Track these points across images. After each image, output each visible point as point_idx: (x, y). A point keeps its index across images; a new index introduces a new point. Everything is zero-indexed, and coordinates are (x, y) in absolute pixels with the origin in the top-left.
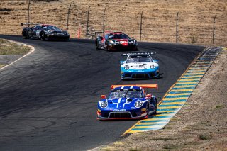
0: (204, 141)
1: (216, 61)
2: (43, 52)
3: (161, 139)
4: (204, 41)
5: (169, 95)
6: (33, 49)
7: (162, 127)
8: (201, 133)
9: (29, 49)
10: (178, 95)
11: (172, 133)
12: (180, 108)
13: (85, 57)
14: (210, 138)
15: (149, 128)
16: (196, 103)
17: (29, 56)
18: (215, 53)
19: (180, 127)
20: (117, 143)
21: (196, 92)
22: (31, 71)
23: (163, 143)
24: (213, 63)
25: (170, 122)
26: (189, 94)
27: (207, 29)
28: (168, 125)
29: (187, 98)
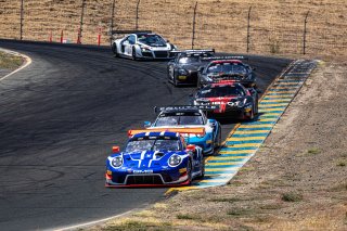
0: (290, 204)
1: (309, 82)
2: (44, 64)
3: (225, 200)
4: (289, 50)
5: (237, 132)
6: (29, 61)
7: (226, 181)
8: (285, 190)
9: (23, 61)
10: (250, 133)
11: (241, 190)
12: (253, 152)
13: (109, 74)
14: (301, 198)
16: (277, 145)
17: (23, 71)
18: (306, 69)
19: (254, 181)
20: (157, 205)
21: (278, 129)
22: (26, 94)
23: (227, 206)
24: (305, 84)
25: (238, 174)
26: (267, 131)
27: (295, 32)
28: (234, 178)
29: (263, 138)
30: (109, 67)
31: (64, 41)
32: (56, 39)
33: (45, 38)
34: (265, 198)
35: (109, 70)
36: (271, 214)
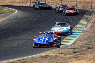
0: (89, 49)
1: (93, 16)
2: (21, 12)
3: (71, 49)
4: (88, 8)
5: (74, 30)
6: (17, 11)
7: (72, 43)
8: (88, 46)
9: (15, 11)
10: (78, 30)
11: (76, 46)
12: (79, 35)
13: (39, 15)
14: (92, 48)
15: (66, 44)
16: (85, 33)
17: (15, 14)
18: (93, 13)
19: (79, 43)
20: (53, 50)
21: (85, 29)
22: (16, 20)
23: (72, 50)
24: (92, 17)
25: (75, 41)
26: (82, 30)
27: (89, 3)
28: (74, 42)
29: (81, 32)
30: (38, 13)
31: (26, 6)
32: (24, 5)
33: (21, 5)
34: (83, 48)
35: (39, 14)
36: (84, 52)
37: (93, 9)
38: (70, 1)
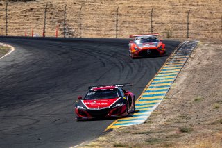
0: (185, 134)
1: (193, 55)
2: (22, 51)
3: (143, 133)
4: (179, 35)
5: (148, 89)
6: (13, 49)
7: (143, 121)
8: (182, 125)
9: (9, 49)
10: (157, 89)
11: (153, 126)
12: (159, 102)
13: (64, 55)
14: (192, 130)
15: (131, 123)
16: (174, 96)
17: (9, 56)
18: (190, 48)
19: (161, 120)
20: (100, 138)
21: (174, 86)
22: (12, 70)
23: (145, 137)
24: (190, 57)
25: (151, 116)
26: (168, 88)
27: (182, 24)
28: (148, 119)
29: (166, 92)
30: (64, 51)
31: (34, 36)
32: (29, 34)
33: (22, 34)
34: (169, 131)
35: (64, 53)
36: (173, 141)
37: (191, 40)
38: (137, 22)
